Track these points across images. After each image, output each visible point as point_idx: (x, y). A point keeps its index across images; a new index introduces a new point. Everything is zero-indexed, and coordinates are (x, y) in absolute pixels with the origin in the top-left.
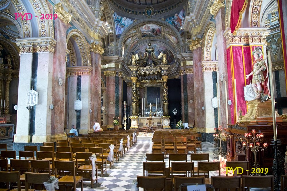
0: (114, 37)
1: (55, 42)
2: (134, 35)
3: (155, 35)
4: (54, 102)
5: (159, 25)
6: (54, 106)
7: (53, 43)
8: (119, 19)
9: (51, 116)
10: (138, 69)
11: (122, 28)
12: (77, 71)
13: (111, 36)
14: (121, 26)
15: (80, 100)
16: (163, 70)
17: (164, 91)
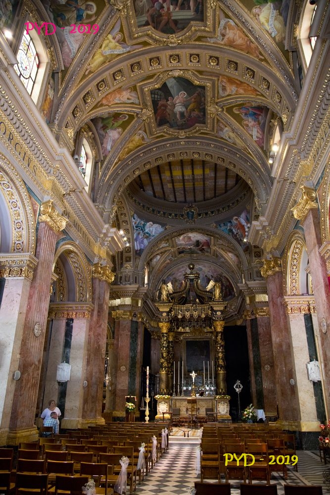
0: (132, 253)
1: (35, 261)
2: (166, 251)
3: (200, 251)
4: (22, 367)
5: (207, 235)
6: (22, 374)
7: (32, 263)
8: (142, 225)
9: (13, 392)
10: (171, 308)
11: (145, 240)
12: (67, 310)
13: (126, 252)
14: (143, 236)
15: (68, 362)
16: (216, 311)
17: (218, 348)
